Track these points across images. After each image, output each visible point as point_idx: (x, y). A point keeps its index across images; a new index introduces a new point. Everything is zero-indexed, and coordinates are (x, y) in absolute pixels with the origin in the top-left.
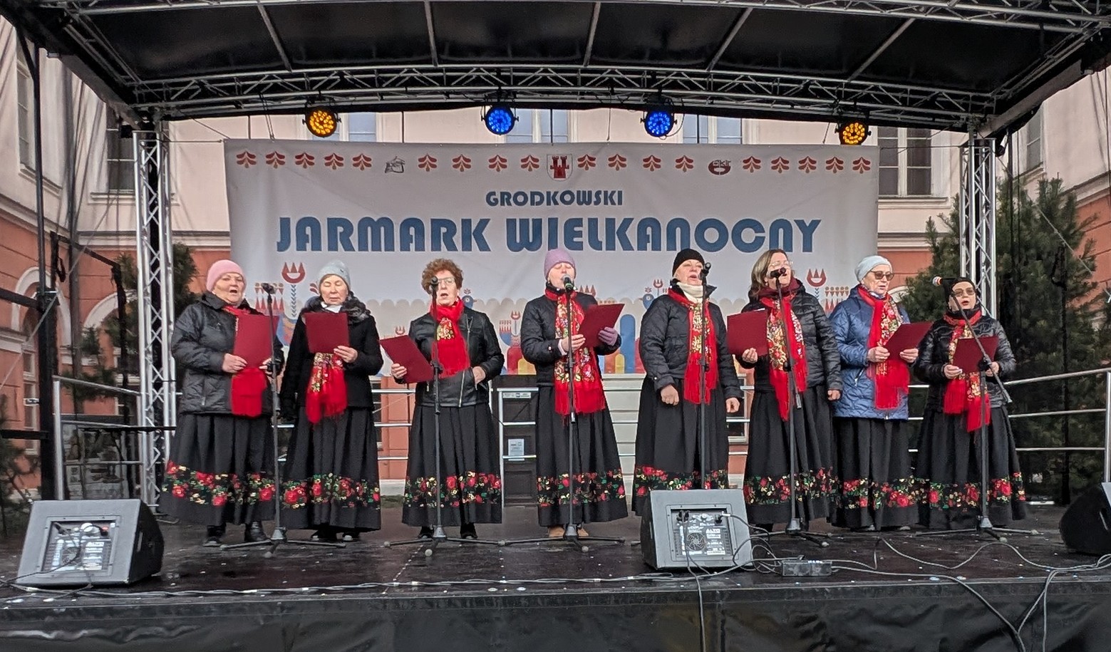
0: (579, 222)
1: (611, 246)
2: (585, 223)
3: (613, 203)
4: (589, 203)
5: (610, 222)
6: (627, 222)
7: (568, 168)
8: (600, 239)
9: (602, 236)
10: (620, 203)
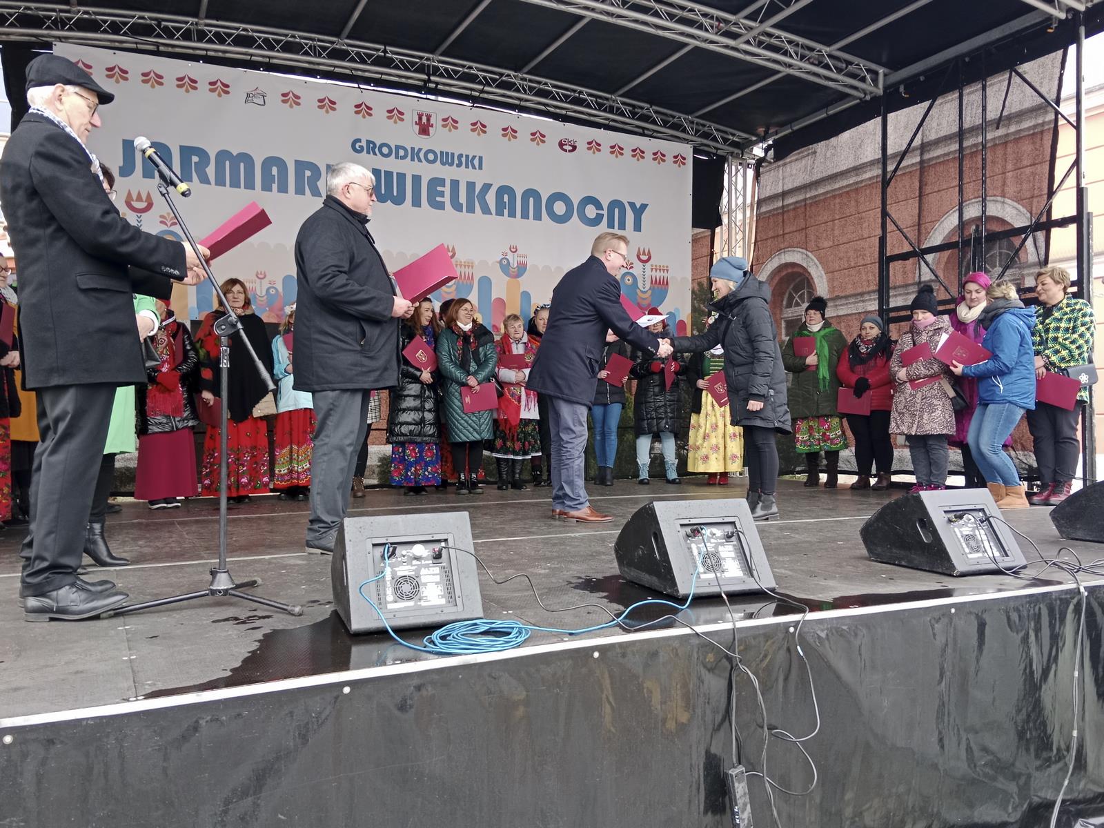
0: (441, 182)
1: (471, 210)
2: (448, 183)
3: (474, 167)
4: (451, 164)
5: (471, 186)
6: (487, 187)
7: (432, 126)
8: (460, 201)
9: (463, 199)
10: (481, 168)
